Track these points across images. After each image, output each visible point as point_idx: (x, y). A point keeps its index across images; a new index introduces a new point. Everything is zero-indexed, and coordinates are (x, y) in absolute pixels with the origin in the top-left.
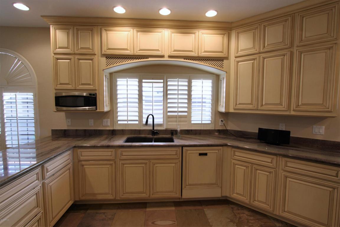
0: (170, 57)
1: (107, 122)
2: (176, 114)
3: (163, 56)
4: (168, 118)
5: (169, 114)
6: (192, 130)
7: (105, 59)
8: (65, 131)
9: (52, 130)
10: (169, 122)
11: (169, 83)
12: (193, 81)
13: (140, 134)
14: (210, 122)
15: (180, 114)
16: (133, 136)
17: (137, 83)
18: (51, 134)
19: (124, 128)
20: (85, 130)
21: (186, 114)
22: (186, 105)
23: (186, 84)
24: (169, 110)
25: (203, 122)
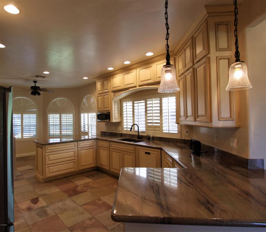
0: (140, 86)
1: (119, 129)
2: (152, 124)
3: (136, 87)
4: (148, 127)
5: (149, 124)
6: (163, 138)
7: (113, 93)
8: (105, 132)
9: (101, 132)
10: (149, 130)
11: (148, 103)
12: (163, 99)
13: (133, 137)
14: (177, 132)
15: (154, 125)
16: (130, 138)
17: (132, 104)
18: (100, 134)
19: (126, 133)
20: (111, 133)
21: (159, 125)
22: (159, 118)
23: (159, 102)
24: (148, 121)
25: (170, 132)
